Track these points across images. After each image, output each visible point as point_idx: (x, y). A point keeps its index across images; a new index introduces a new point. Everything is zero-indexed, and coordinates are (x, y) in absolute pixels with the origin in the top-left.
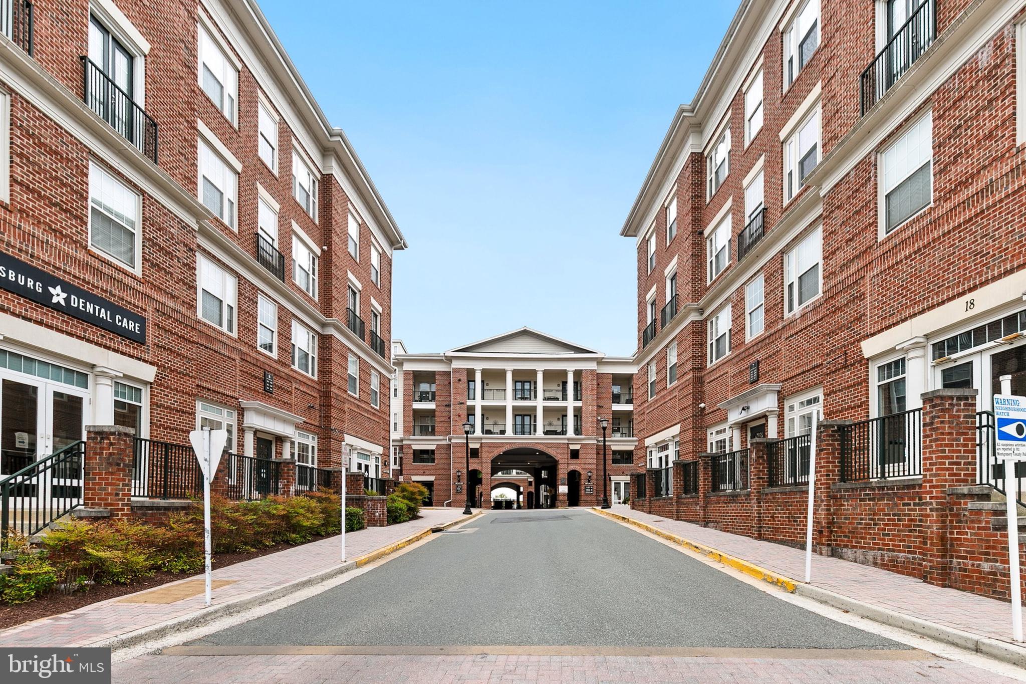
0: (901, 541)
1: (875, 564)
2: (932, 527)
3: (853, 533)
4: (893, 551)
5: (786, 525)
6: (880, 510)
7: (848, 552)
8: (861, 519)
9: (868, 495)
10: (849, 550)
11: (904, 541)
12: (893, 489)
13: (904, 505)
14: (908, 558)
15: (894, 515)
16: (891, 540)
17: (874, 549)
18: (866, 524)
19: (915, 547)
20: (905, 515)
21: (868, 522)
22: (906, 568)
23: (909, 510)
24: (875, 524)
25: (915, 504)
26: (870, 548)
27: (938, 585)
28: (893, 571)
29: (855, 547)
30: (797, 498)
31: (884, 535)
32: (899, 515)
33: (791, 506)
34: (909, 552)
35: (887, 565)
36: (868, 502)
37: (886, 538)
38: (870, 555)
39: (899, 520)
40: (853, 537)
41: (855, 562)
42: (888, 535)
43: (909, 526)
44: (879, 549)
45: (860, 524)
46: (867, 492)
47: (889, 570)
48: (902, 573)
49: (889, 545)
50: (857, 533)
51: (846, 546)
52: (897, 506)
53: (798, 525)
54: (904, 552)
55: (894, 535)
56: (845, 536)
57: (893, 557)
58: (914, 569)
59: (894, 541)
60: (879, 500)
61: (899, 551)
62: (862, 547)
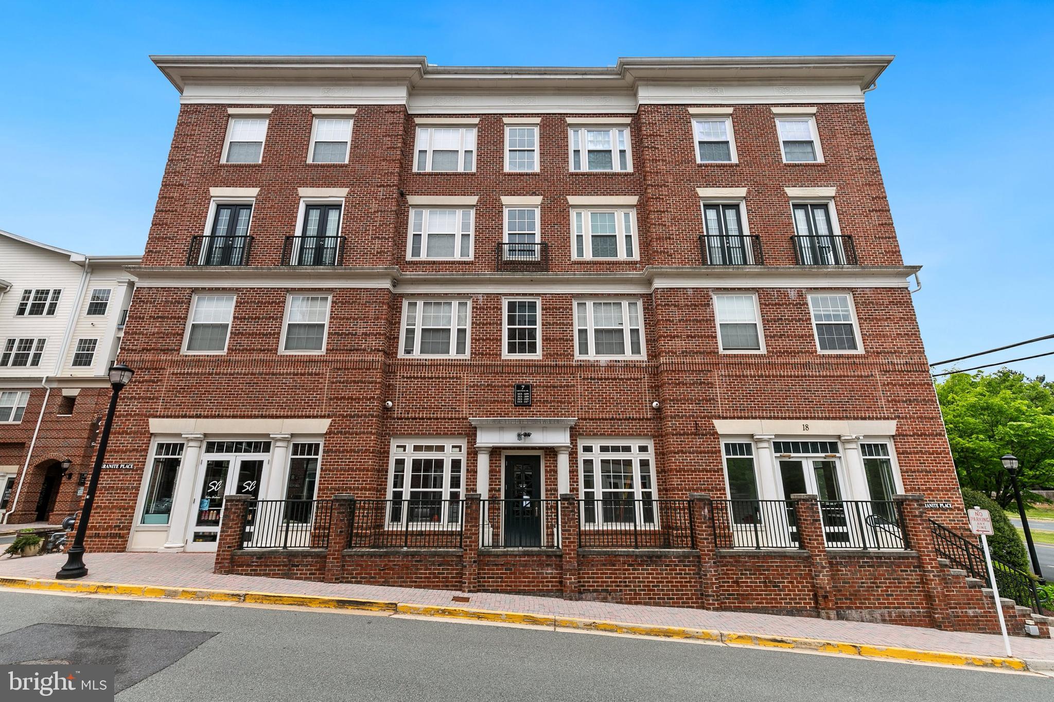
0: (904, 599)
1: (884, 621)
2: (937, 588)
3: (856, 595)
4: (899, 608)
5: (763, 591)
6: (879, 575)
7: (854, 613)
8: (862, 583)
9: (867, 562)
10: (854, 611)
11: (907, 599)
12: (890, 559)
13: (902, 571)
14: (914, 612)
15: (894, 579)
16: (895, 599)
17: (880, 608)
18: (868, 587)
19: (917, 603)
20: (904, 579)
21: (869, 585)
22: (914, 620)
23: (906, 575)
24: (877, 587)
25: (911, 571)
26: (876, 608)
27: (950, 631)
28: (902, 625)
29: (861, 608)
30: (777, 562)
31: (888, 595)
32: (898, 579)
33: (768, 570)
34: (913, 608)
35: (896, 620)
36: (867, 568)
37: (890, 598)
38: (877, 614)
39: (899, 583)
40: (855, 599)
41: (863, 621)
42: (892, 595)
43: (909, 587)
44: (886, 608)
45: (862, 587)
46: (865, 560)
47: (899, 624)
48: (911, 625)
49: (894, 604)
50: (860, 595)
51: (850, 608)
52: (896, 572)
53: (780, 590)
54: (909, 608)
55: (897, 595)
56: (846, 599)
57: (900, 613)
58: (920, 620)
59: (898, 599)
60: (878, 567)
61: (904, 608)
62: (868, 608)
